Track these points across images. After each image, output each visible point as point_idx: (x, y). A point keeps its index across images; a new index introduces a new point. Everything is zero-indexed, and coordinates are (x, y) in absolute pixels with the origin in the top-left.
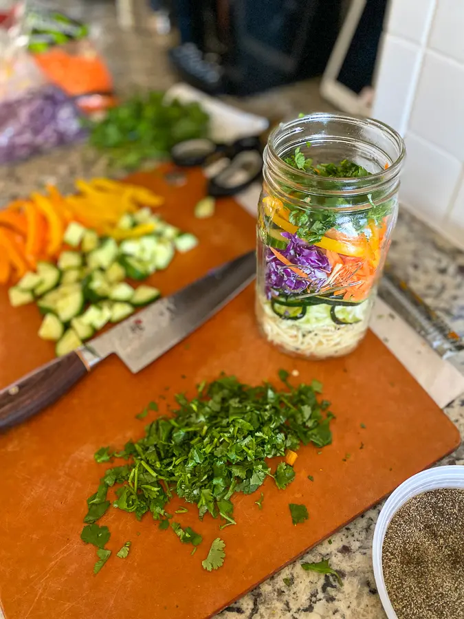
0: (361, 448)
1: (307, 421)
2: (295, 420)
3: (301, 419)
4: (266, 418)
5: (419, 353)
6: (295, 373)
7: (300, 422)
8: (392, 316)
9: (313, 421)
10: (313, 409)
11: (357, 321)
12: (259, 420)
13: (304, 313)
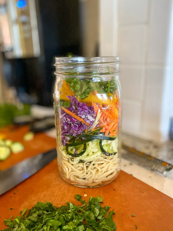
0: (136, 228)
1: (98, 216)
2: (90, 219)
3: (93, 216)
4: (69, 218)
5: (150, 177)
6: (85, 195)
7: (93, 218)
8: (131, 164)
9: (101, 216)
10: (100, 210)
11: (115, 154)
12: (64, 219)
13: (85, 149)
